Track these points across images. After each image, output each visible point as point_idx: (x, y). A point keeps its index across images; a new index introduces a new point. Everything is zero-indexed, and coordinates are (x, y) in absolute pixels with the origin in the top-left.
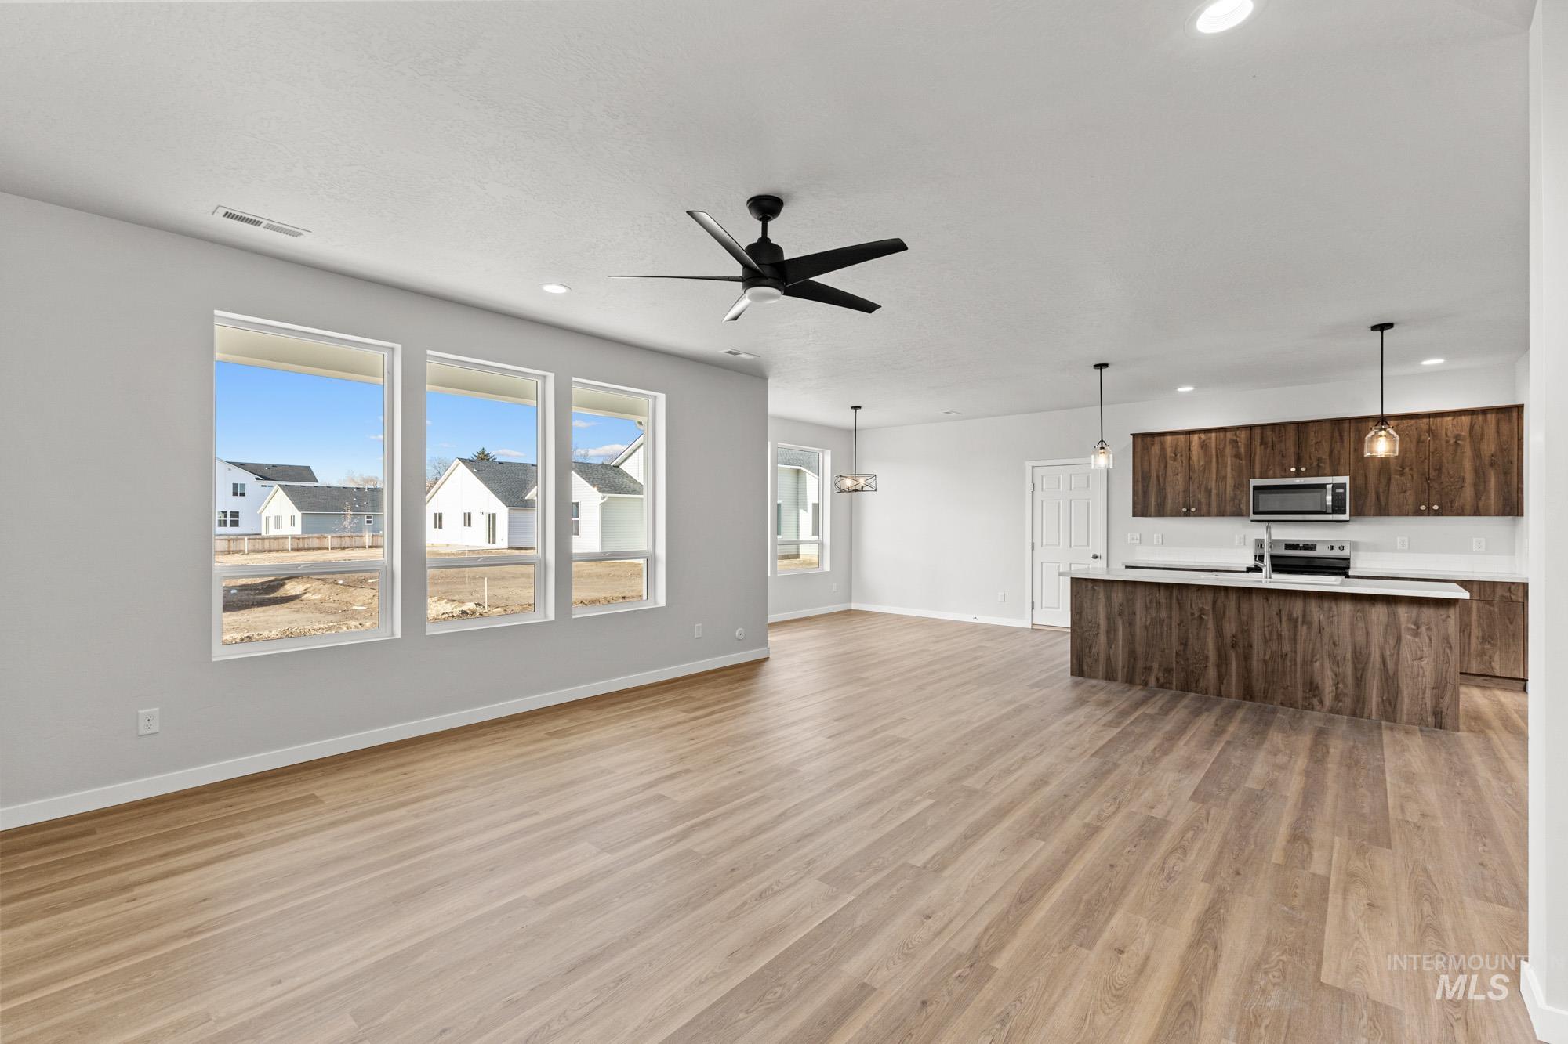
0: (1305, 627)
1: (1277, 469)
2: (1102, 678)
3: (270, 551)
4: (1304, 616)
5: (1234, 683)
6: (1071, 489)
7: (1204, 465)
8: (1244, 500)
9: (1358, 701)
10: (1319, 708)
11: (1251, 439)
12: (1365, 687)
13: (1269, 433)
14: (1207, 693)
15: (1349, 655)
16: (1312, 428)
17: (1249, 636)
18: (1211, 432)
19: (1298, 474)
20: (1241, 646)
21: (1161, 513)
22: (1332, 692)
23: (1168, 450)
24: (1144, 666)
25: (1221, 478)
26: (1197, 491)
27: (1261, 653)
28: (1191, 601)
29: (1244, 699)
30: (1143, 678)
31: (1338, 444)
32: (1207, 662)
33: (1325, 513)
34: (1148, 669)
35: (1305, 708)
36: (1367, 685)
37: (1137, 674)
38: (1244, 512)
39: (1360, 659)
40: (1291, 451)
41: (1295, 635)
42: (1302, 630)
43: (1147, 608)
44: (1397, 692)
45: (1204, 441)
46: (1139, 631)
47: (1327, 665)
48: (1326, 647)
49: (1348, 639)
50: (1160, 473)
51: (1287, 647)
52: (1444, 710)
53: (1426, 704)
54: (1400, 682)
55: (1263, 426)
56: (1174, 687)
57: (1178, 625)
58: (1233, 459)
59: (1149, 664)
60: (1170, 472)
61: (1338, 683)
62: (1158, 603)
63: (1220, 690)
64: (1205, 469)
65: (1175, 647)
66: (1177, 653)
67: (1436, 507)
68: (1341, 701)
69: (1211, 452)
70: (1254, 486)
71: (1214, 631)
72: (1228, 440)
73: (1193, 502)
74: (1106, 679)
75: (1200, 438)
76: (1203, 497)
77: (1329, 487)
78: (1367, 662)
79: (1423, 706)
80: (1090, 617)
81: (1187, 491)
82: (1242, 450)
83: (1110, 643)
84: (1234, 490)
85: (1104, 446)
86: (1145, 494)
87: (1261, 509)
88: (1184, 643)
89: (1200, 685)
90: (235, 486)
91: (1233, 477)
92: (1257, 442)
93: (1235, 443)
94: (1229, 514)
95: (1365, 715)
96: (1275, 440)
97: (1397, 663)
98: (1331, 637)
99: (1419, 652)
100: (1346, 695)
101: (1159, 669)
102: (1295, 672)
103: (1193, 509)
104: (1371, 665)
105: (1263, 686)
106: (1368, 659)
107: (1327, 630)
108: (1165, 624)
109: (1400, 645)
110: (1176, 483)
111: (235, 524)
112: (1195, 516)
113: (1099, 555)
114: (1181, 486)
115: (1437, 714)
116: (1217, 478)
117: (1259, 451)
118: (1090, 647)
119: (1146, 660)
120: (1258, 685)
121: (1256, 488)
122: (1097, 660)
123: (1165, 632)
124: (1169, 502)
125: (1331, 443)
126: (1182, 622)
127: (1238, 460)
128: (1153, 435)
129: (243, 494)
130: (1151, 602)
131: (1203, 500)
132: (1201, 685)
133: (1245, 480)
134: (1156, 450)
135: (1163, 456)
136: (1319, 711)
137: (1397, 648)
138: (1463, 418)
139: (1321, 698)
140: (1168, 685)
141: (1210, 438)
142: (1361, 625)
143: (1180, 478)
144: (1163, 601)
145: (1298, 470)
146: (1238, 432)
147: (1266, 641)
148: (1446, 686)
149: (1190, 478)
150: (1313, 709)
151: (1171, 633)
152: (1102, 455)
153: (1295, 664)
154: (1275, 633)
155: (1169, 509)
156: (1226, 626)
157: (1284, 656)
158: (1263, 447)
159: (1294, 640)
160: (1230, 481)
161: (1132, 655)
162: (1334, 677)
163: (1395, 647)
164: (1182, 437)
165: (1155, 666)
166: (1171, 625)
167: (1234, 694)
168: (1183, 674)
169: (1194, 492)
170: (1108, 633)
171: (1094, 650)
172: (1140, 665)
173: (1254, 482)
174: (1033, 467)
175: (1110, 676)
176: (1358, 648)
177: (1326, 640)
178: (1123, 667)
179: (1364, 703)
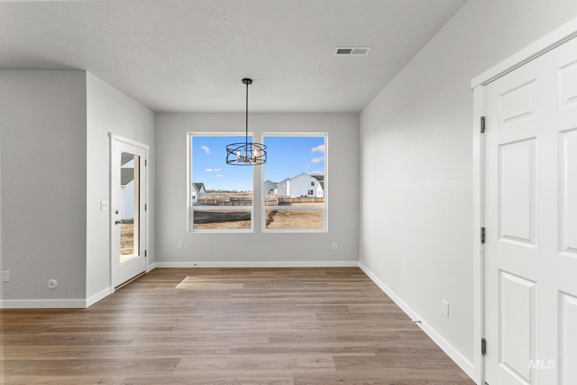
3: (308, 202)
90: (312, 182)
111: (312, 194)
129: (314, 185)
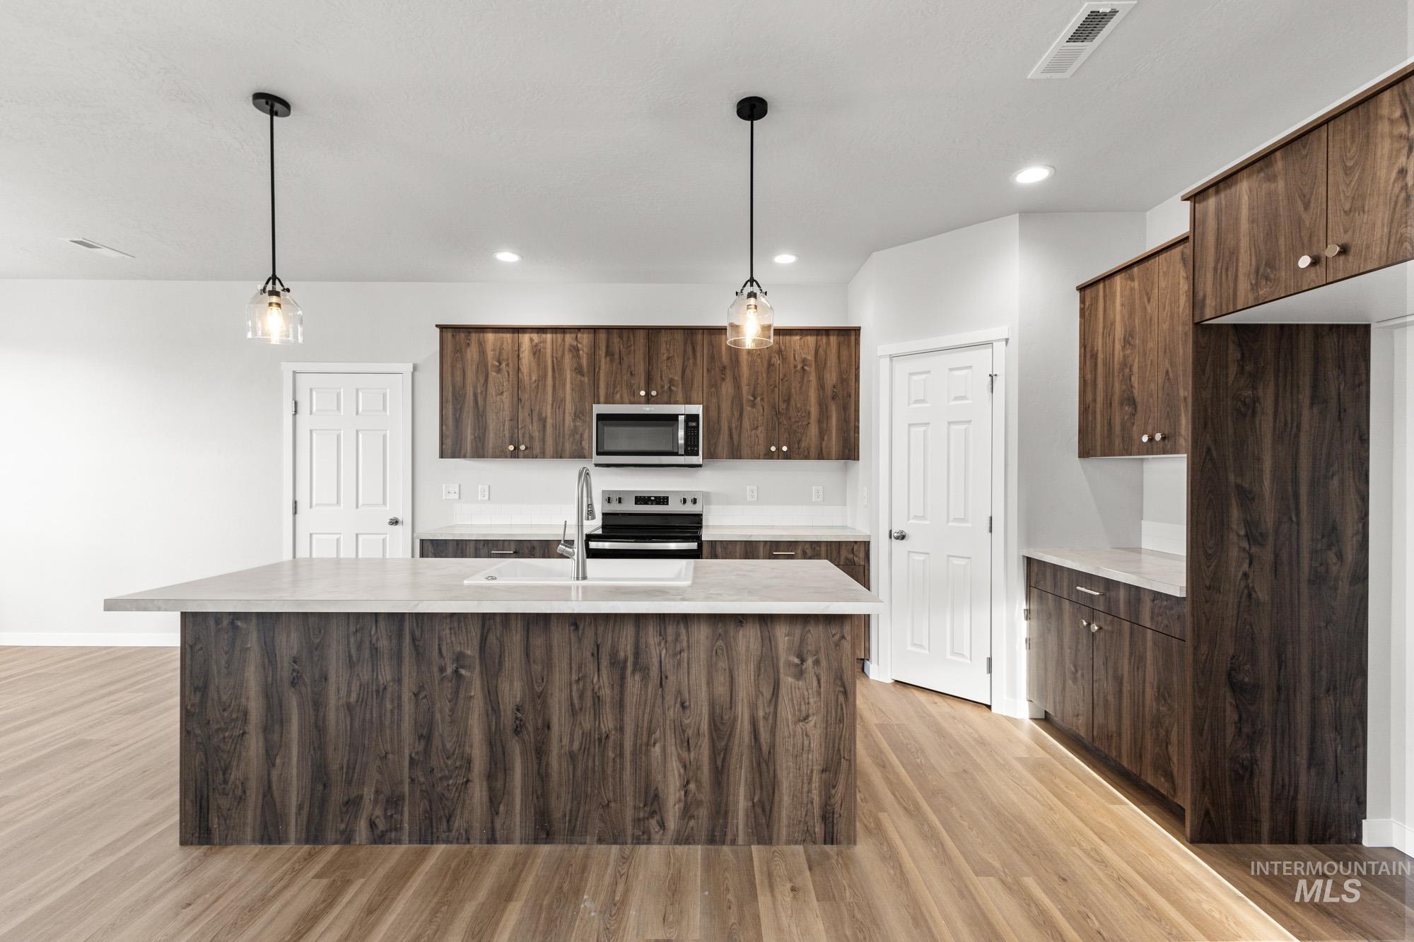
0: (637, 677)
1: (625, 391)
2: (254, 841)
4: (637, 654)
5: (518, 807)
6: (357, 413)
7: (538, 381)
8: (586, 435)
9: (718, 812)
10: (657, 837)
11: (594, 347)
12: (728, 784)
13: (615, 339)
14: (468, 841)
15: (705, 726)
16: (664, 337)
17: (545, 704)
18: (546, 333)
19: (649, 400)
20: (531, 729)
21: (479, 452)
22: (680, 800)
23: (490, 354)
24: (346, 799)
25: (559, 403)
26: (528, 420)
27: (566, 741)
28: (440, 639)
29: (536, 841)
30: (343, 826)
31: (691, 361)
32: (469, 769)
33: (676, 454)
34: (352, 804)
35: (637, 841)
36: (732, 779)
37: (330, 817)
38: (586, 452)
39: (720, 728)
40: (641, 368)
41: (622, 692)
42: (633, 683)
43: (351, 664)
44: (774, 784)
45: (536, 345)
46: (334, 717)
47: (672, 749)
48: (671, 713)
49: (703, 695)
50: (479, 391)
51: (608, 723)
52: (837, 809)
53: (812, 803)
54: (778, 767)
55: (609, 329)
56: (406, 837)
57: (416, 695)
58: (574, 374)
59: (354, 793)
60: (492, 390)
61: (688, 783)
62: (375, 650)
63: (493, 830)
64: (537, 387)
65: (409, 744)
66: (411, 758)
67: (785, 449)
68: (692, 817)
69: (546, 362)
70: (598, 415)
71: (482, 704)
72: (567, 347)
73: (523, 437)
74: (262, 842)
75: (531, 340)
76: (535, 429)
77: (681, 418)
78: (731, 736)
79: (809, 806)
80: (224, 698)
81: (514, 419)
82: (584, 362)
83: (270, 755)
84: (574, 420)
85: (278, 288)
86: (458, 421)
87: (607, 448)
88: (426, 736)
89: (456, 825)
91: (573, 400)
92: (602, 352)
93: (575, 350)
94: (568, 454)
95: (729, 837)
96: (623, 350)
97: (773, 732)
98: (679, 692)
99: (803, 707)
100: (699, 803)
101: (376, 801)
102: (622, 769)
103: (522, 447)
104: (736, 742)
105: (568, 807)
106: (733, 727)
107: (672, 678)
108: (388, 696)
109: (777, 697)
110: (500, 406)
112: (525, 457)
113: (400, 519)
114: (507, 414)
115: (827, 817)
116: (553, 401)
117: (604, 364)
118: (225, 771)
119: (349, 783)
120: (560, 805)
121: (601, 417)
122: (241, 799)
123: (388, 715)
124: (491, 436)
125: (684, 359)
126: (421, 688)
127: (579, 376)
128: (469, 329)
130: (359, 648)
131: (536, 434)
132: (457, 823)
133: (587, 404)
134: (472, 354)
135: (482, 364)
136: (660, 843)
137: (773, 702)
138: (809, 338)
139: (662, 818)
140: (393, 835)
141: (544, 342)
142: (723, 664)
143: (506, 398)
144: (384, 644)
145: (648, 394)
146: (579, 335)
147: (574, 712)
148: (839, 763)
149: (519, 400)
150: (649, 841)
151: (399, 714)
152: (275, 308)
153: (621, 755)
154: (589, 694)
155: (491, 446)
156: (504, 687)
157: (603, 740)
158: (608, 359)
159: (620, 705)
160: (569, 407)
161: (320, 775)
162: (682, 771)
163: (771, 701)
164: (508, 336)
165: (368, 793)
166: (400, 697)
167: (517, 834)
168: (424, 804)
169: (524, 420)
170: (266, 729)
171: (234, 775)
172: (337, 796)
173: (599, 409)
174: (295, 373)
175: (270, 834)
176: (718, 711)
177: (670, 699)
178: (300, 807)
179: (726, 813)
